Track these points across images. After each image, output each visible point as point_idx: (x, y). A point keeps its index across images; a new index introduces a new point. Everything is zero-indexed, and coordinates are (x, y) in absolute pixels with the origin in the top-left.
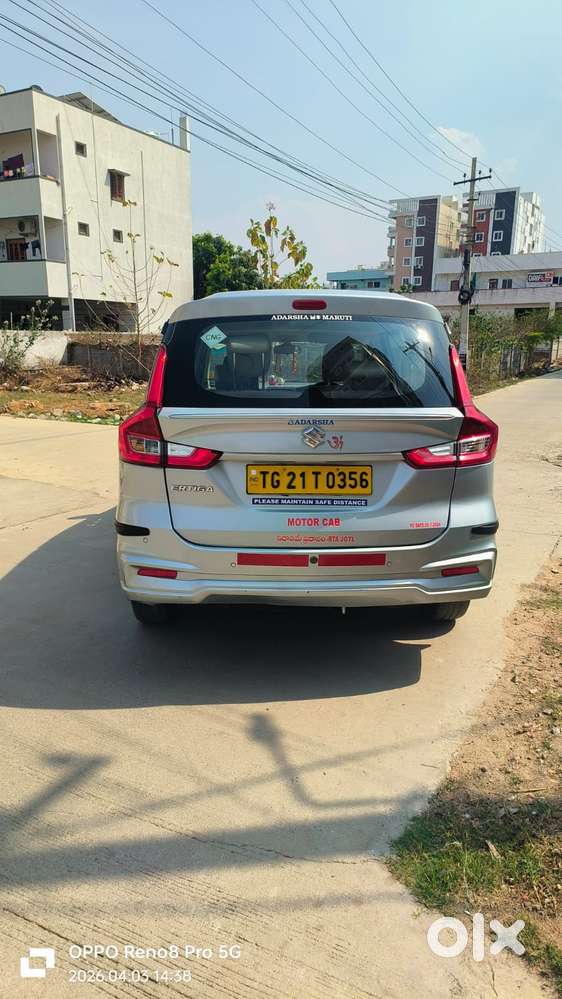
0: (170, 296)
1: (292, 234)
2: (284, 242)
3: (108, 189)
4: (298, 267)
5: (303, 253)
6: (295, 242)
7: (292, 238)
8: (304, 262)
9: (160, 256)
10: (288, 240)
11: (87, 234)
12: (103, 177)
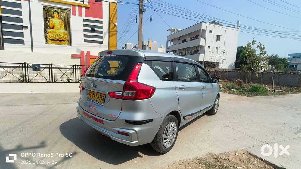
0: (226, 60)
1: (261, 44)
2: (258, 46)
3: (216, 38)
4: (262, 52)
5: (264, 48)
6: (261, 46)
7: (261, 45)
8: (264, 51)
9: (224, 52)
10: (259, 45)
11: (210, 48)
12: (215, 36)
